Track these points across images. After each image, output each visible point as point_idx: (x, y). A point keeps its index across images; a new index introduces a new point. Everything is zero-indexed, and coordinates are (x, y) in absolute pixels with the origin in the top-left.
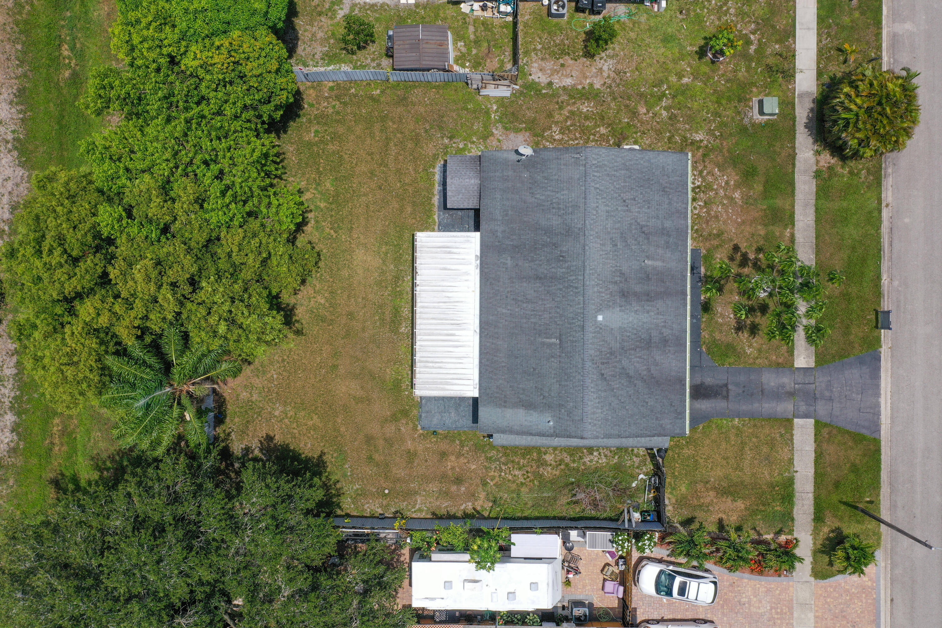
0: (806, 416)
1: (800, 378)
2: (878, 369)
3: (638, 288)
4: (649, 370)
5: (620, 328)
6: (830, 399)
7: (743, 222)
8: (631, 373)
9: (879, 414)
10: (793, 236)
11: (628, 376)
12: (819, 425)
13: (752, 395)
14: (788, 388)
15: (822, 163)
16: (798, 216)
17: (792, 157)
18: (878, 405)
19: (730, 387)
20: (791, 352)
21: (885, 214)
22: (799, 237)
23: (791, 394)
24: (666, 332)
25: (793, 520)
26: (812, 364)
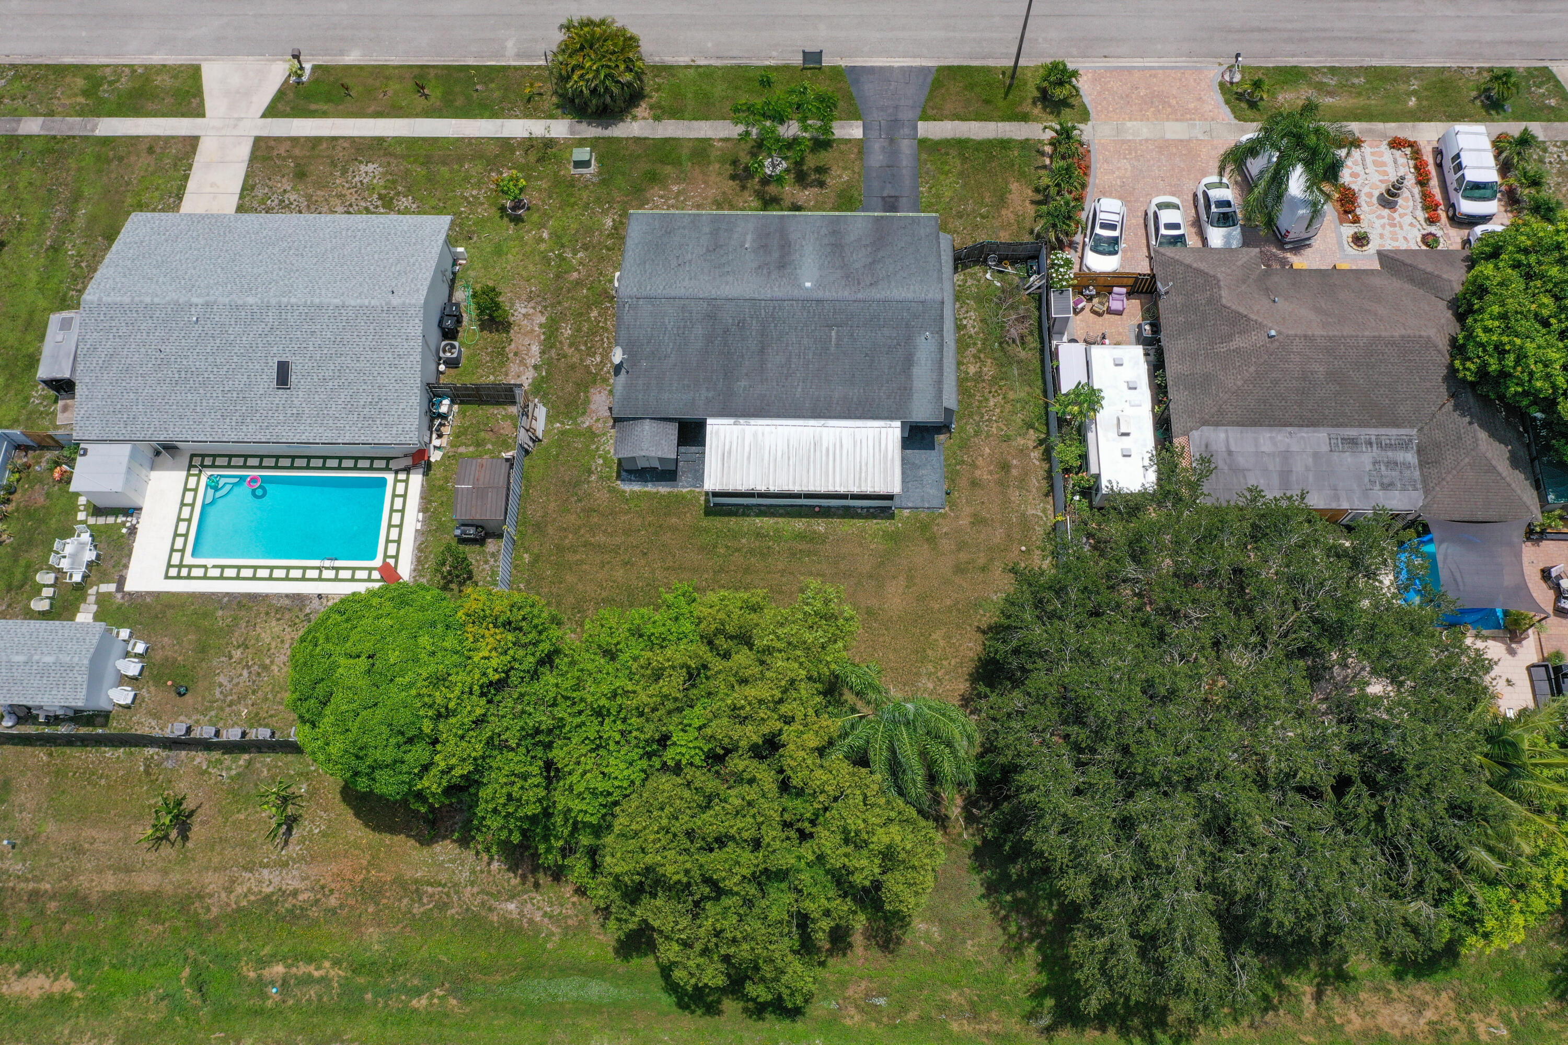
0: (915, 128)
1: (874, 134)
2: (863, 68)
3: (776, 255)
4: (866, 246)
5: (820, 269)
6: (897, 107)
7: (705, 182)
8: (870, 260)
9: (911, 68)
10: (721, 140)
11: (874, 262)
12: (925, 117)
13: (893, 175)
14: (886, 144)
15: (646, 115)
16: (702, 135)
17: (637, 140)
18: (902, 68)
19: (885, 194)
20: (848, 141)
21: (702, 62)
22: (722, 135)
23: (892, 141)
24: (824, 231)
25: (1027, 140)
26: (860, 123)
